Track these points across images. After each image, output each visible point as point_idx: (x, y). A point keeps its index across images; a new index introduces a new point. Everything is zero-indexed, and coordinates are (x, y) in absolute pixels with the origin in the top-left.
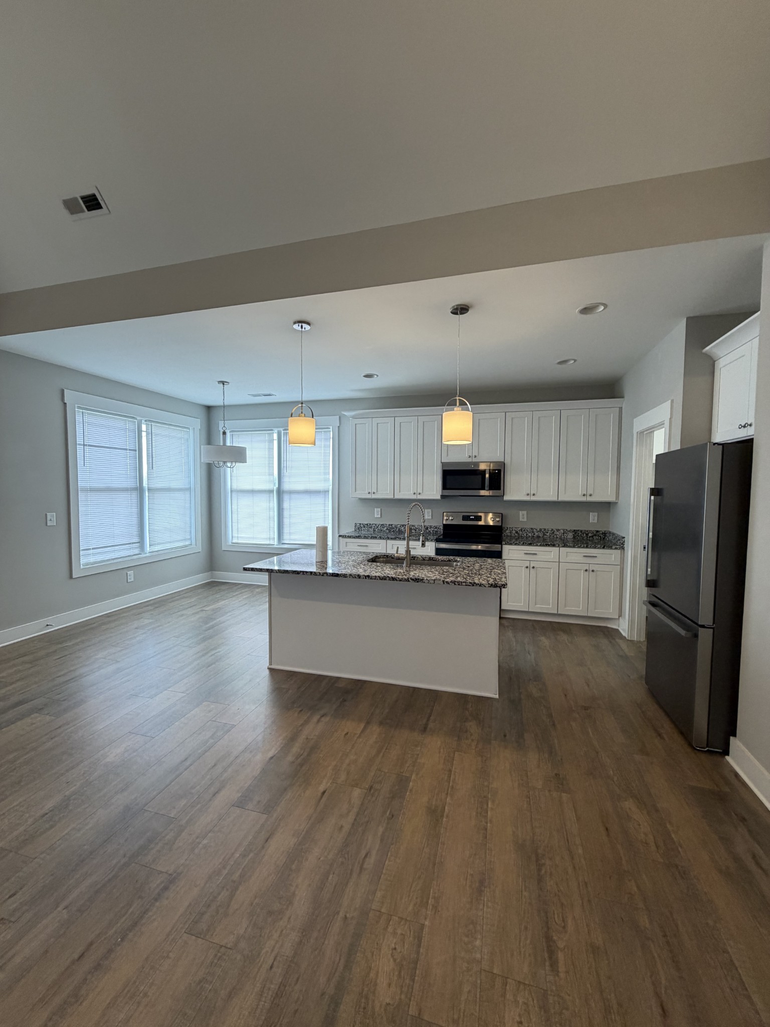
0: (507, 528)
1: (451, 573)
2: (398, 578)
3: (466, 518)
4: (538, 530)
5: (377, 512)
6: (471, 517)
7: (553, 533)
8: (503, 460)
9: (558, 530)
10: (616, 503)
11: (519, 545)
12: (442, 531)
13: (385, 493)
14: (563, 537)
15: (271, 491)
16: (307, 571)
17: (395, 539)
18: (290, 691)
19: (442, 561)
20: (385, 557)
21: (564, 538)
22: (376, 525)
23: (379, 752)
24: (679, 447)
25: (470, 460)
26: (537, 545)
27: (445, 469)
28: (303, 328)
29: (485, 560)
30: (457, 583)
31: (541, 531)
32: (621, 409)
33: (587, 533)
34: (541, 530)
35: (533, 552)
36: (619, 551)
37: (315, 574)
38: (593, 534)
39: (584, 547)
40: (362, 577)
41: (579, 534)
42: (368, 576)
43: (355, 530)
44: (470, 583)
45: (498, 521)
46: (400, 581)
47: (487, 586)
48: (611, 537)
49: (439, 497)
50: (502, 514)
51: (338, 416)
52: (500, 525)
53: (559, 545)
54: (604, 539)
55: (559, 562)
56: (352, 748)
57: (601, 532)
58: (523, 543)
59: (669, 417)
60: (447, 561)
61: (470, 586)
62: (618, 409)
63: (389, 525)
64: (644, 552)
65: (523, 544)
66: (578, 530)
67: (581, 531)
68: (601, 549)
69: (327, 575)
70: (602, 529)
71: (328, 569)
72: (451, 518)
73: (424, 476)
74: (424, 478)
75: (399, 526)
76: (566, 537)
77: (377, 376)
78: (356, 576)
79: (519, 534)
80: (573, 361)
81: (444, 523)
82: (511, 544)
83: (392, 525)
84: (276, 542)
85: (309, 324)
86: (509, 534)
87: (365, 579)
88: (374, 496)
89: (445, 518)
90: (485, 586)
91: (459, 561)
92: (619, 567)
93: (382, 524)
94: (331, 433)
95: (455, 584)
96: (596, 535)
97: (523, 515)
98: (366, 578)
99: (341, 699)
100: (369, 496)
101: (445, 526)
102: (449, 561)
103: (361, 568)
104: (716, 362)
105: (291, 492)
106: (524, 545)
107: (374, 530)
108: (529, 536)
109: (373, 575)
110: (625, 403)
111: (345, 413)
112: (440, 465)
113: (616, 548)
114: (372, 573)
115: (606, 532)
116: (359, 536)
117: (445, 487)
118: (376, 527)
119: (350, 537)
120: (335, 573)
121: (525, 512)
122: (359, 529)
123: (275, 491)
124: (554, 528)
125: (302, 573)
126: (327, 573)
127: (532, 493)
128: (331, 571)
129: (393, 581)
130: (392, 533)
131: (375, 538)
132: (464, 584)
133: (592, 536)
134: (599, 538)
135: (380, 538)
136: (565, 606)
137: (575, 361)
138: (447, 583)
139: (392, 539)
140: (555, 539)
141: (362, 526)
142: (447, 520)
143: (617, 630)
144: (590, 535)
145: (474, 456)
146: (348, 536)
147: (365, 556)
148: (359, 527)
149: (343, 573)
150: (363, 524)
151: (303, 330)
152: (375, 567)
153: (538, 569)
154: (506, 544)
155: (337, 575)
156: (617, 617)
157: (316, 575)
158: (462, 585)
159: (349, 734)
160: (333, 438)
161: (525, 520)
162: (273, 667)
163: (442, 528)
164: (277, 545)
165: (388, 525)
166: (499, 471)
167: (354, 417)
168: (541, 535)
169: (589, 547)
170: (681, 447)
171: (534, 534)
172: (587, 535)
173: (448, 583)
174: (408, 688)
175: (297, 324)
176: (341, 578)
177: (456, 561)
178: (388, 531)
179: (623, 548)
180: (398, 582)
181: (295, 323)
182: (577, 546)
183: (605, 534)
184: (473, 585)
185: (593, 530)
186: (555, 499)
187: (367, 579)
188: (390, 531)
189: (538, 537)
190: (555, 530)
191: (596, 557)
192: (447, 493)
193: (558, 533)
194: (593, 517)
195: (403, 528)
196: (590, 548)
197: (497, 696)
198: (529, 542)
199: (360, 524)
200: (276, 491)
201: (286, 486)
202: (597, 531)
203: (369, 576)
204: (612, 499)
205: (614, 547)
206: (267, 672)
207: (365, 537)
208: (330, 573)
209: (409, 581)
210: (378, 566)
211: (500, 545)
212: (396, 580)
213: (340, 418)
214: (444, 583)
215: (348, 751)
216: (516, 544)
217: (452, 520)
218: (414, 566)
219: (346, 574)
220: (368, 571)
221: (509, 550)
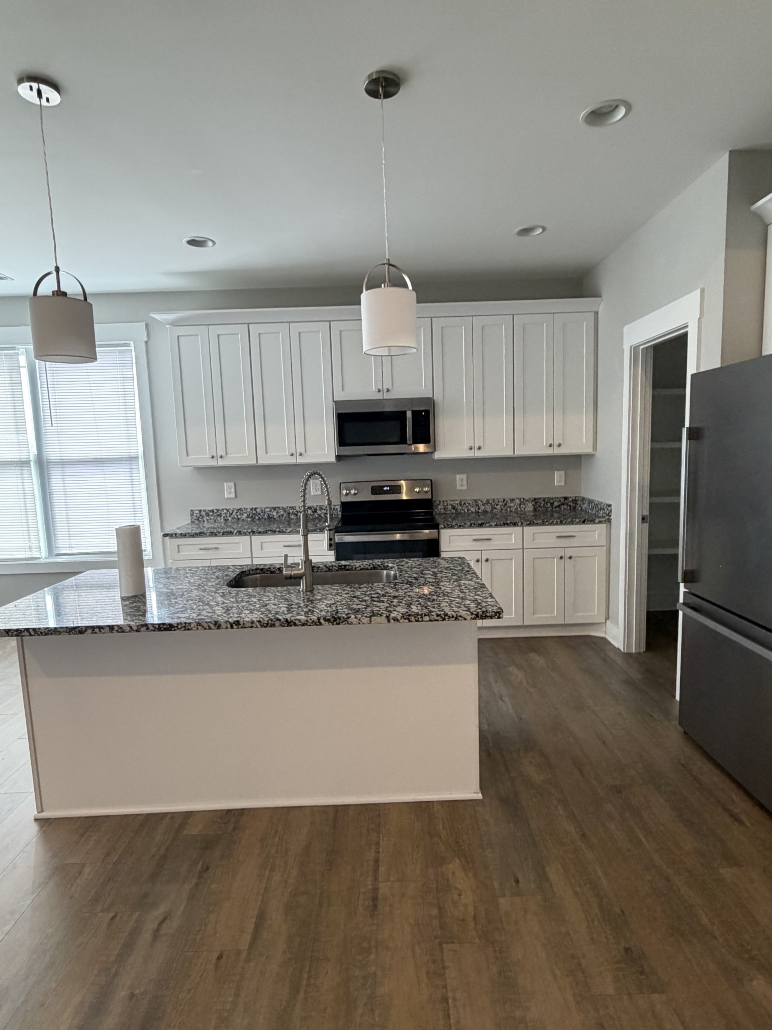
0: (440, 502)
1: (395, 597)
2: (300, 621)
3: (376, 490)
4: (485, 501)
5: (228, 491)
6: (385, 489)
7: (506, 504)
8: (431, 396)
9: (512, 500)
10: (590, 456)
11: (464, 527)
12: (340, 513)
13: (241, 456)
14: (519, 509)
15: (25, 463)
16: (102, 624)
17: (265, 532)
18: (87, 870)
19: (361, 569)
20: (258, 571)
21: (521, 510)
22: (228, 510)
23: (295, 990)
24: (717, 364)
25: (379, 396)
26: (491, 526)
27: (340, 412)
28: (44, 96)
29: (435, 562)
30: (413, 619)
31: (489, 503)
32: (597, 313)
33: (552, 501)
34: (488, 501)
35: (485, 537)
36: (604, 525)
37: (120, 629)
38: (560, 503)
39: (557, 524)
40: (223, 626)
41: (541, 503)
42: (237, 623)
43: (192, 522)
44: (438, 615)
45: (426, 492)
46: (303, 625)
47: (468, 618)
48: (586, 505)
49: (333, 459)
50: (431, 481)
51: (143, 324)
52: (430, 497)
53: (522, 523)
54: (574, 508)
55: (523, 549)
56: (237, 995)
57: (571, 499)
58: (471, 524)
59: (699, 317)
60: (371, 569)
61: (438, 620)
62: (593, 314)
63: (252, 509)
64: (645, 524)
65: (471, 526)
66: (540, 498)
67: (544, 500)
68: (580, 524)
69: (148, 629)
70: (570, 495)
71: (148, 615)
72: (353, 492)
73: (306, 426)
74: (307, 428)
75: (268, 510)
76: (523, 509)
77: (214, 243)
78: (211, 625)
79: (456, 510)
80: (540, 230)
81: (345, 499)
82: (452, 527)
83: (256, 509)
84: (44, 553)
85: (55, 86)
86: (443, 511)
87: (230, 630)
88: (221, 463)
89: (344, 492)
90: (465, 619)
91: (392, 568)
92: (605, 548)
93: (239, 508)
94: (133, 354)
95: (410, 621)
96: (564, 504)
97: (461, 481)
98: (232, 627)
99: (199, 866)
100: (213, 463)
101: (344, 505)
102: (375, 568)
103: (218, 604)
104: (769, 227)
105: (64, 463)
106: (473, 527)
107: (226, 520)
108: (472, 512)
109: (247, 619)
110: (602, 306)
111: (157, 317)
112: (331, 405)
113: (600, 522)
114: (243, 615)
115: (577, 498)
116: (200, 533)
117: (342, 440)
118: (228, 515)
119: (183, 536)
120: (164, 624)
121: (464, 476)
122: (198, 519)
123: (32, 463)
124: (507, 497)
125: (89, 631)
126: (146, 625)
127: (476, 446)
128: (156, 621)
129: (289, 628)
130: (258, 522)
131: (230, 533)
132: (427, 618)
133: (559, 506)
134: (569, 507)
135: (240, 533)
136: (534, 613)
137: (544, 229)
138: (396, 620)
139: (260, 533)
140: (509, 514)
141: (203, 513)
142: (347, 494)
143: (604, 639)
144: (556, 504)
145: (385, 390)
146: (181, 535)
147: (220, 574)
148: (198, 517)
149: (183, 620)
150: (204, 511)
151: (44, 102)
152: (246, 599)
153: (493, 562)
154: (445, 528)
155: (169, 627)
156: (604, 621)
157: (123, 632)
158: (422, 621)
159: (224, 957)
160: (136, 363)
161: (465, 488)
162: (45, 815)
163: (339, 509)
164: (46, 558)
165: (249, 510)
166: (427, 412)
167: (175, 324)
168: (489, 508)
169: (564, 522)
170: (722, 362)
171: (479, 509)
172: (552, 504)
173: (398, 620)
174: (324, 809)
175: (27, 85)
176: (177, 632)
177: (386, 568)
178: (249, 519)
179: (609, 521)
180: (300, 627)
181: (20, 81)
182: (547, 523)
183: (575, 501)
184: (444, 619)
185: (559, 496)
186: (509, 453)
187: (236, 630)
188: (253, 520)
189: (485, 512)
190: (508, 500)
191: (574, 536)
192: (348, 450)
193: (512, 504)
194: (559, 478)
195: (275, 513)
196: (566, 524)
197: (480, 796)
198: (480, 522)
199: (200, 511)
200: (35, 462)
201: (53, 453)
202: (566, 498)
203: (238, 621)
204: (588, 450)
205: (597, 521)
206: (34, 828)
207: (213, 534)
208: (153, 625)
209: (321, 624)
210: (250, 596)
211: (437, 530)
212: (295, 625)
213: (147, 325)
214: (389, 621)
215: (228, 1006)
216: (460, 526)
217: (355, 494)
218: (319, 587)
219: (190, 623)
220: (234, 610)
221: (450, 536)
